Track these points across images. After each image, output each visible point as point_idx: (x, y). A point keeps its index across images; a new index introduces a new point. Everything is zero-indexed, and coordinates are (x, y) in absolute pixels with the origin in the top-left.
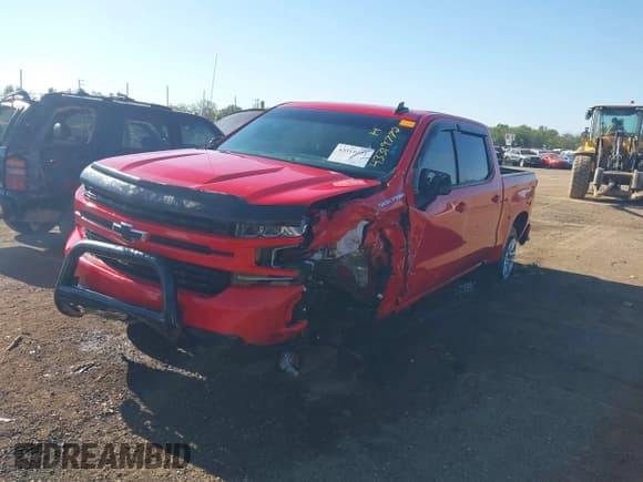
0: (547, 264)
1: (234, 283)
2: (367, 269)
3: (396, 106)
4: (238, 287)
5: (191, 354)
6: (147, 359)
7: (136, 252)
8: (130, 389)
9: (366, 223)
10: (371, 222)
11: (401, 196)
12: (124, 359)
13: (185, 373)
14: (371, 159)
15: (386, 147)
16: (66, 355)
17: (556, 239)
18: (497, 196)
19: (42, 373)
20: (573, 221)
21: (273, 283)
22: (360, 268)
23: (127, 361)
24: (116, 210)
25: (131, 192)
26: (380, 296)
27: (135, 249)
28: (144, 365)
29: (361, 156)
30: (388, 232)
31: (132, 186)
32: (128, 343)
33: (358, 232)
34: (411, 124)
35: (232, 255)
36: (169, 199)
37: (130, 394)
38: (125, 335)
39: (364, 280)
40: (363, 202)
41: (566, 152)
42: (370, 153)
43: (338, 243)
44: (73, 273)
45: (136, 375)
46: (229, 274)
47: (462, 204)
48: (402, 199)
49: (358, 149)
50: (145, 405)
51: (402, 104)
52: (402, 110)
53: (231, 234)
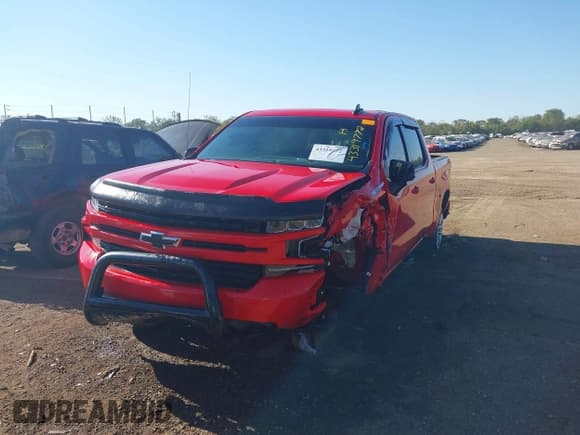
0: (463, 233)
1: (267, 274)
2: (354, 251)
3: (354, 109)
4: (270, 278)
5: (204, 347)
6: (166, 357)
7: (172, 257)
8: (165, 386)
9: (362, 210)
10: (366, 209)
11: (382, 185)
12: (144, 359)
13: (209, 365)
14: (347, 154)
15: (356, 143)
16: (88, 363)
17: (461, 211)
18: (432, 178)
19: (73, 383)
20: (466, 195)
21: (300, 272)
22: (348, 251)
23: (148, 361)
24: (143, 221)
25: (158, 203)
26: (369, 274)
27: (170, 254)
28: (166, 363)
29: (337, 153)
30: (376, 217)
31: (158, 198)
32: (141, 345)
33: (358, 219)
34: (372, 123)
35: (265, 250)
36: (200, 206)
37: (168, 392)
38: (133, 338)
39: (351, 262)
40: (358, 192)
41: (437, 137)
42: (345, 150)
43: (344, 231)
44: (100, 283)
45: (163, 372)
46: (261, 267)
47: (416, 188)
49: (333, 147)
50: (187, 398)
51: (358, 106)
52: (358, 111)
53: (263, 231)
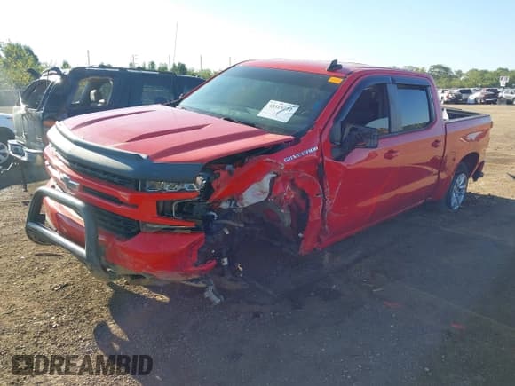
1: (144, 229)
2: (289, 212)
3: (328, 64)
4: (147, 233)
9: (273, 175)
10: (279, 175)
11: (315, 149)
18: (437, 141)
22: (282, 211)
26: (300, 235)
29: (287, 111)
33: (265, 184)
34: (339, 81)
35: (136, 207)
39: (287, 221)
42: (295, 108)
43: (244, 194)
47: (392, 151)
48: (317, 151)
49: (286, 105)
51: (336, 61)
52: (335, 67)
